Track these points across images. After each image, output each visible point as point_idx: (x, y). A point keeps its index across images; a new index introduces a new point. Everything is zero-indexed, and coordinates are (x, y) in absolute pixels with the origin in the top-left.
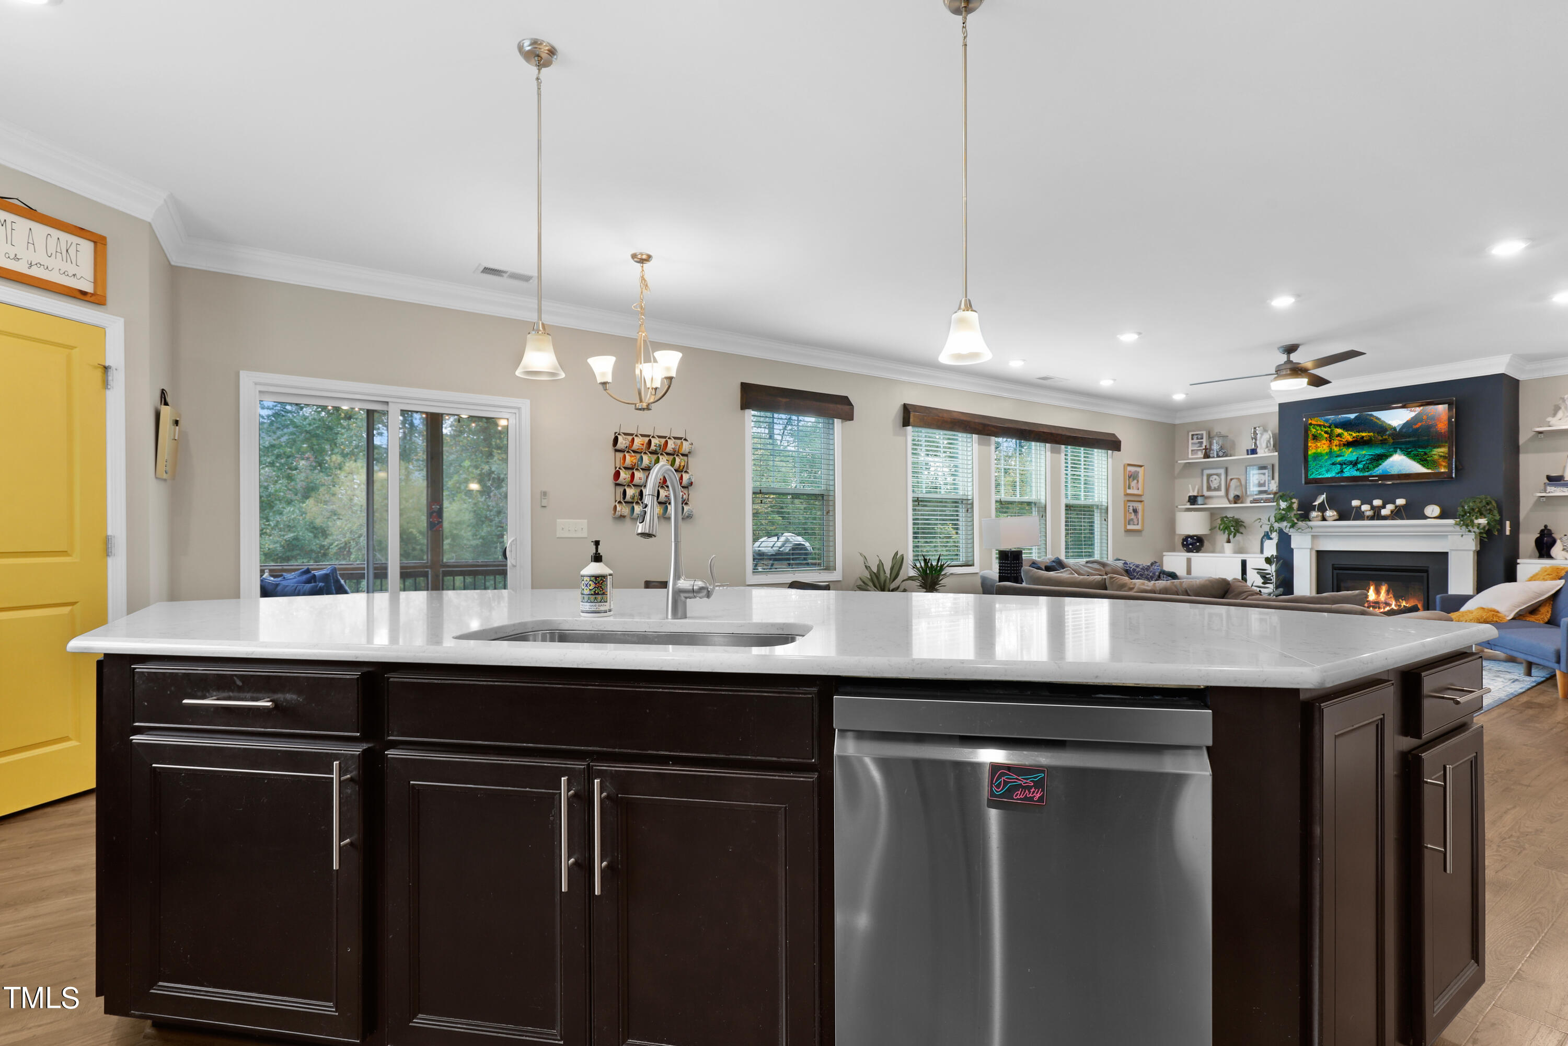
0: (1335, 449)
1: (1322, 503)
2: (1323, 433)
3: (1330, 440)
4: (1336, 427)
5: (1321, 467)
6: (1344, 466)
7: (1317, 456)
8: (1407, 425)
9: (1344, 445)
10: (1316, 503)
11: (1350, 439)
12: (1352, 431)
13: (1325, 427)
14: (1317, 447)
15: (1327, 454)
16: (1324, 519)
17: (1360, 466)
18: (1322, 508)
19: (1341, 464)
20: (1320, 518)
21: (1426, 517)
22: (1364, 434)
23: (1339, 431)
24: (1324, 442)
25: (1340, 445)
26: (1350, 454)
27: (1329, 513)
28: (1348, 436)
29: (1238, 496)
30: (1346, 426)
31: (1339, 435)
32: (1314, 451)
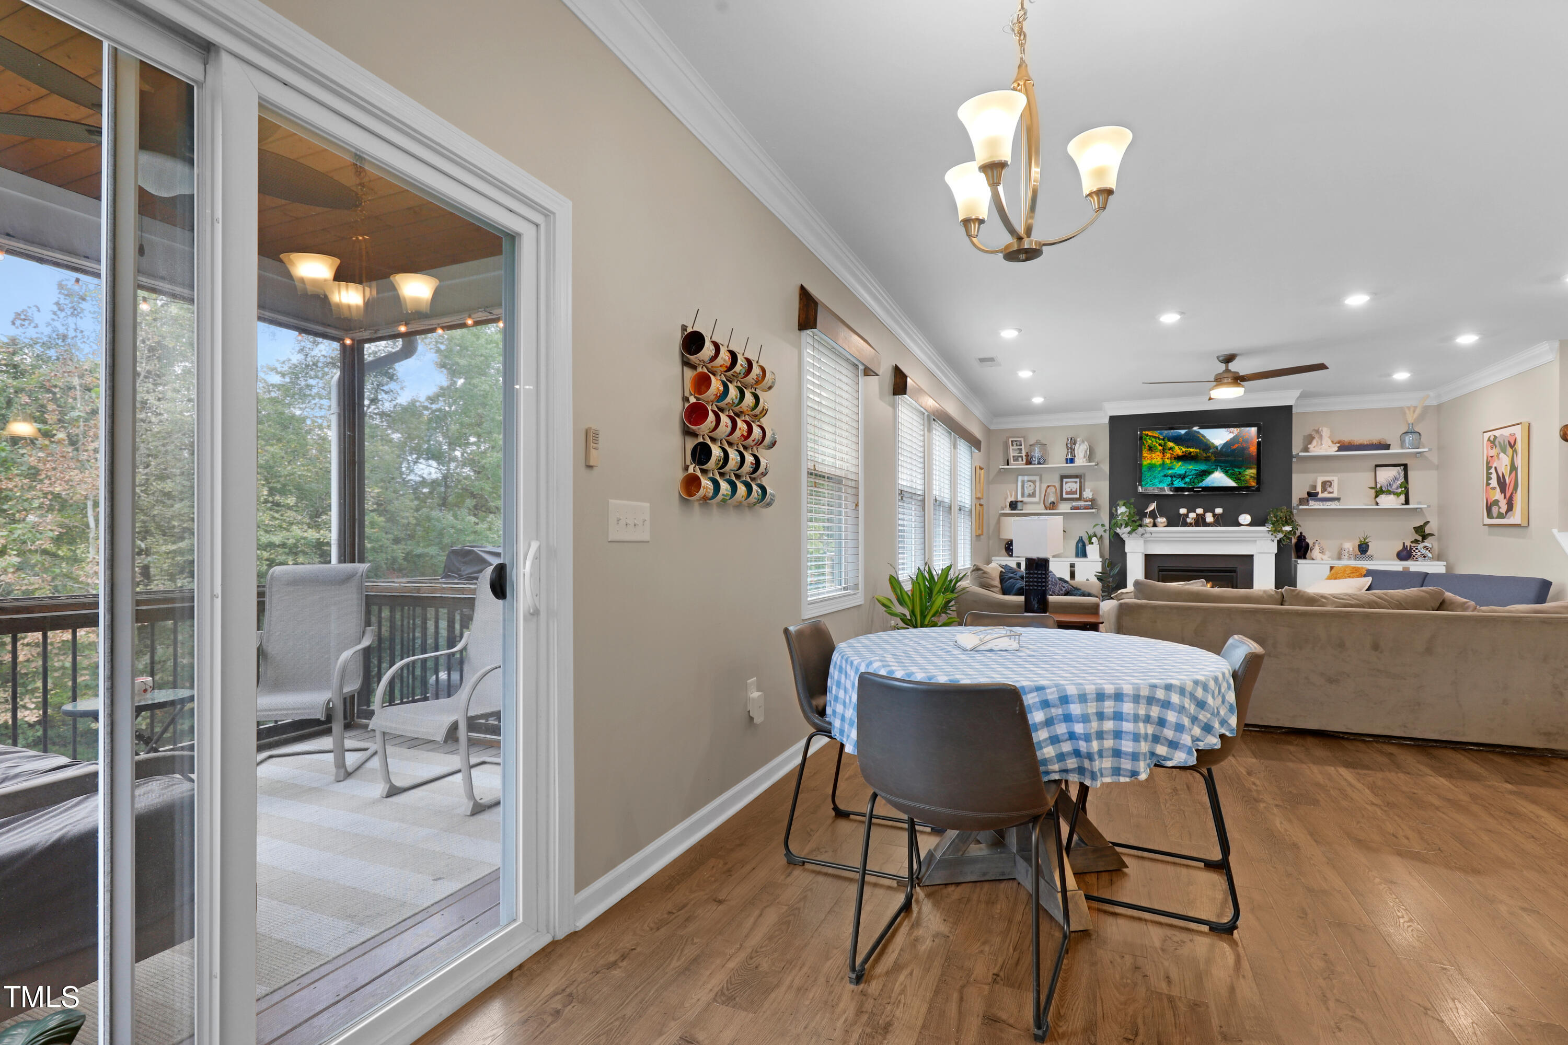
0: (1168, 461)
1: (1153, 511)
2: (1157, 445)
3: (1163, 452)
4: (1169, 441)
5: (1155, 477)
6: (1174, 479)
7: (1151, 467)
8: (1227, 445)
9: (1175, 458)
10: (1148, 510)
11: (1180, 454)
12: (1182, 445)
13: (1159, 439)
14: (1152, 458)
15: (1160, 465)
16: (1155, 525)
17: (1187, 480)
18: (1153, 515)
19: (1171, 477)
20: (1151, 525)
21: (1240, 525)
22: (1191, 450)
23: (1171, 444)
24: (1158, 453)
25: (1171, 458)
26: (1179, 468)
27: (1162, 520)
28: (1179, 450)
29: (1054, 503)
30: (1178, 440)
31: (1171, 449)
32: (1149, 462)
